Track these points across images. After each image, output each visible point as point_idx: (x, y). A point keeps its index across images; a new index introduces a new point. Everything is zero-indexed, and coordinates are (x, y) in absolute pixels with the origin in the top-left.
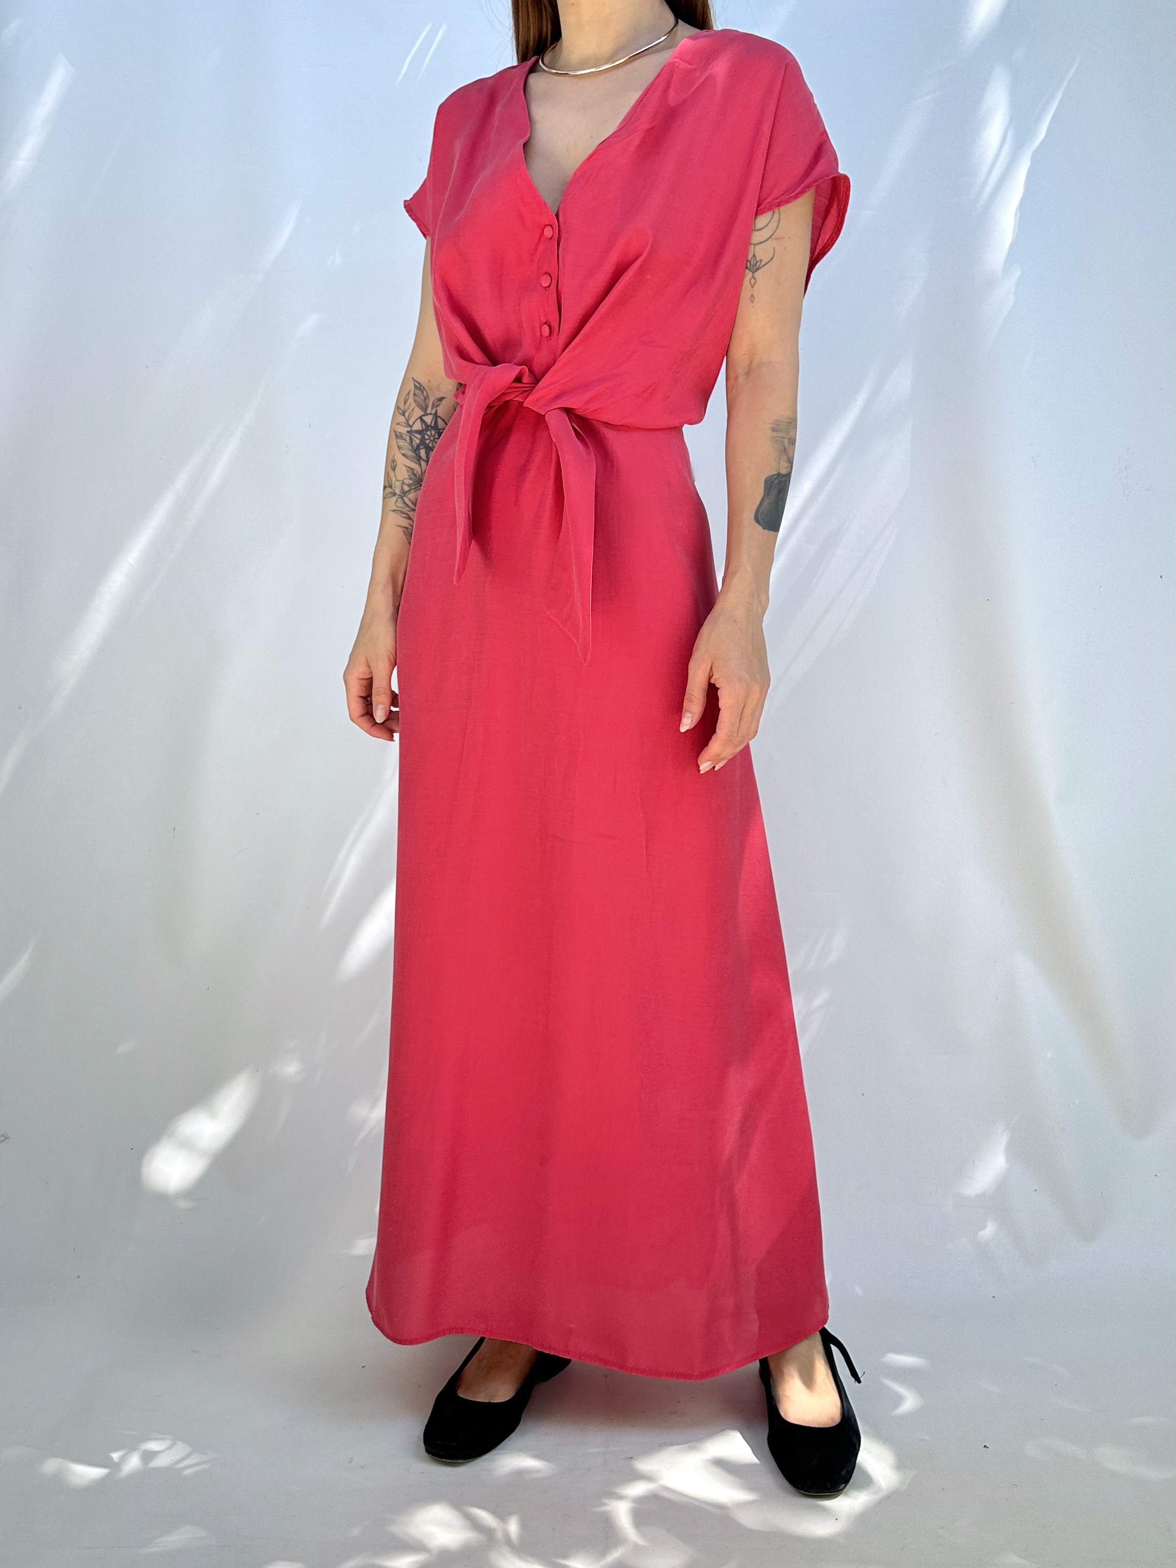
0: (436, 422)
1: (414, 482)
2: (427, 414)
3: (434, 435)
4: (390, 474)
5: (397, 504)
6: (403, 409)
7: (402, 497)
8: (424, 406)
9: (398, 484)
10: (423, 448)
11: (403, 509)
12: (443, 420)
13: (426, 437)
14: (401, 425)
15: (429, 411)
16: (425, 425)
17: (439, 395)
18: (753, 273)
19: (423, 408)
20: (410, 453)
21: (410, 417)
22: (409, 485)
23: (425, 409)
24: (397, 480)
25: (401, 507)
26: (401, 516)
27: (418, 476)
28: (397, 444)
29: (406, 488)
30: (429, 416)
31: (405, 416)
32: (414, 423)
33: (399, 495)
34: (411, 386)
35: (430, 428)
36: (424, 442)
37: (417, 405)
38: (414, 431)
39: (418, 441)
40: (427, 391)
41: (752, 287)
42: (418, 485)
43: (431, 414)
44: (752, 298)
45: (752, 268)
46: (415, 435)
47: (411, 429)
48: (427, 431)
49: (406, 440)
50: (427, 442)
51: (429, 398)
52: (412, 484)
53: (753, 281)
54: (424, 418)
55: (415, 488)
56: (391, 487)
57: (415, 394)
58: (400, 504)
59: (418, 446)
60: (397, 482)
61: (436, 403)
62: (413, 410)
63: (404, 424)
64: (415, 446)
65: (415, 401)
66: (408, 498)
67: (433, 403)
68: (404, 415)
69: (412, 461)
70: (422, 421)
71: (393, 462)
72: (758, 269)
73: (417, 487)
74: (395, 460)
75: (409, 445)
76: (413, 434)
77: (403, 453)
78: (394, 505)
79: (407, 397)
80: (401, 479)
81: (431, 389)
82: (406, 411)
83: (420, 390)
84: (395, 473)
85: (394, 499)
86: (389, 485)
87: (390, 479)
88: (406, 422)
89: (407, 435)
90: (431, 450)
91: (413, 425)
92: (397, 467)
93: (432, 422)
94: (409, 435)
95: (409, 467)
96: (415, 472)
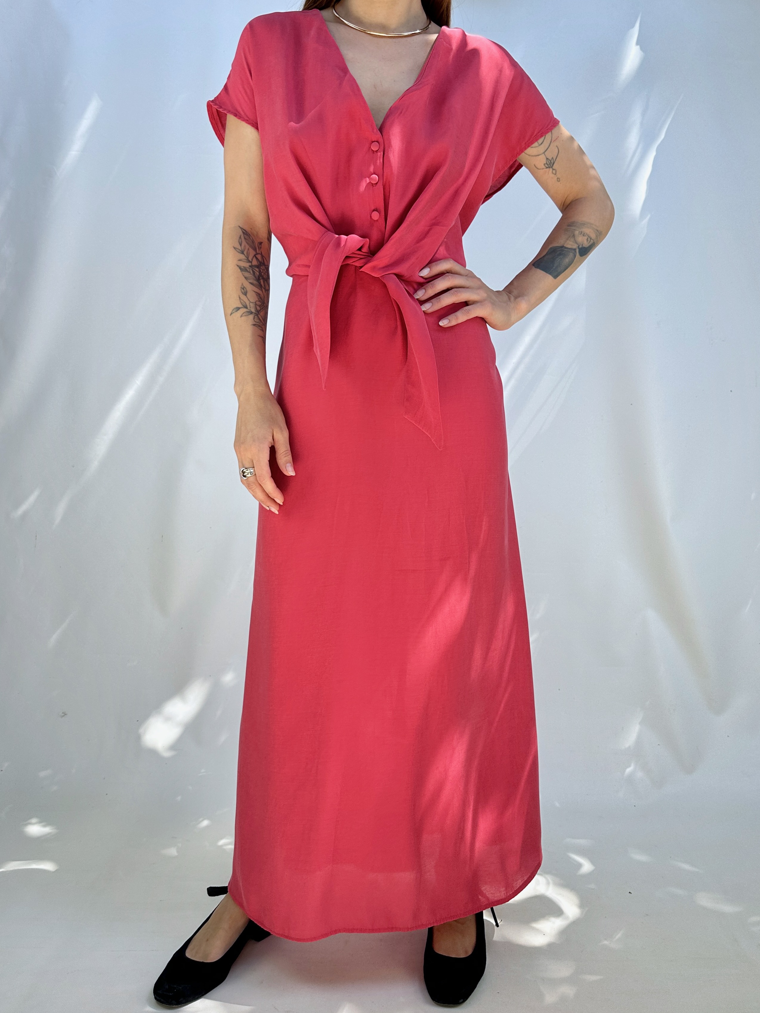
3: (264, 270)
4: (241, 298)
7: (256, 315)
8: (253, 247)
10: (261, 279)
16: (259, 262)
20: (255, 282)
23: (255, 249)
27: (262, 299)
28: (244, 276)
31: (244, 254)
33: (255, 313)
34: (240, 232)
36: (261, 274)
38: (254, 265)
39: (258, 273)
40: (252, 237)
46: (255, 268)
47: (252, 264)
48: (261, 266)
49: (251, 273)
52: (261, 305)
56: (246, 307)
57: (245, 238)
58: (257, 320)
59: (259, 277)
61: (258, 246)
62: (248, 249)
63: (245, 260)
64: (257, 277)
65: (247, 243)
69: (257, 288)
70: (257, 258)
71: (243, 289)
73: (263, 308)
74: (244, 287)
75: (253, 275)
76: (254, 268)
77: (250, 282)
78: (253, 320)
79: (240, 241)
80: (254, 301)
81: (254, 236)
82: (244, 251)
83: (247, 235)
84: (247, 297)
85: (251, 317)
86: (244, 306)
87: (242, 301)
88: (247, 259)
89: (249, 268)
90: (265, 281)
91: (252, 261)
92: (248, 292)
93: (261, 260)
94: (251, 268)
95: (257, 293)
96: (261, 296)
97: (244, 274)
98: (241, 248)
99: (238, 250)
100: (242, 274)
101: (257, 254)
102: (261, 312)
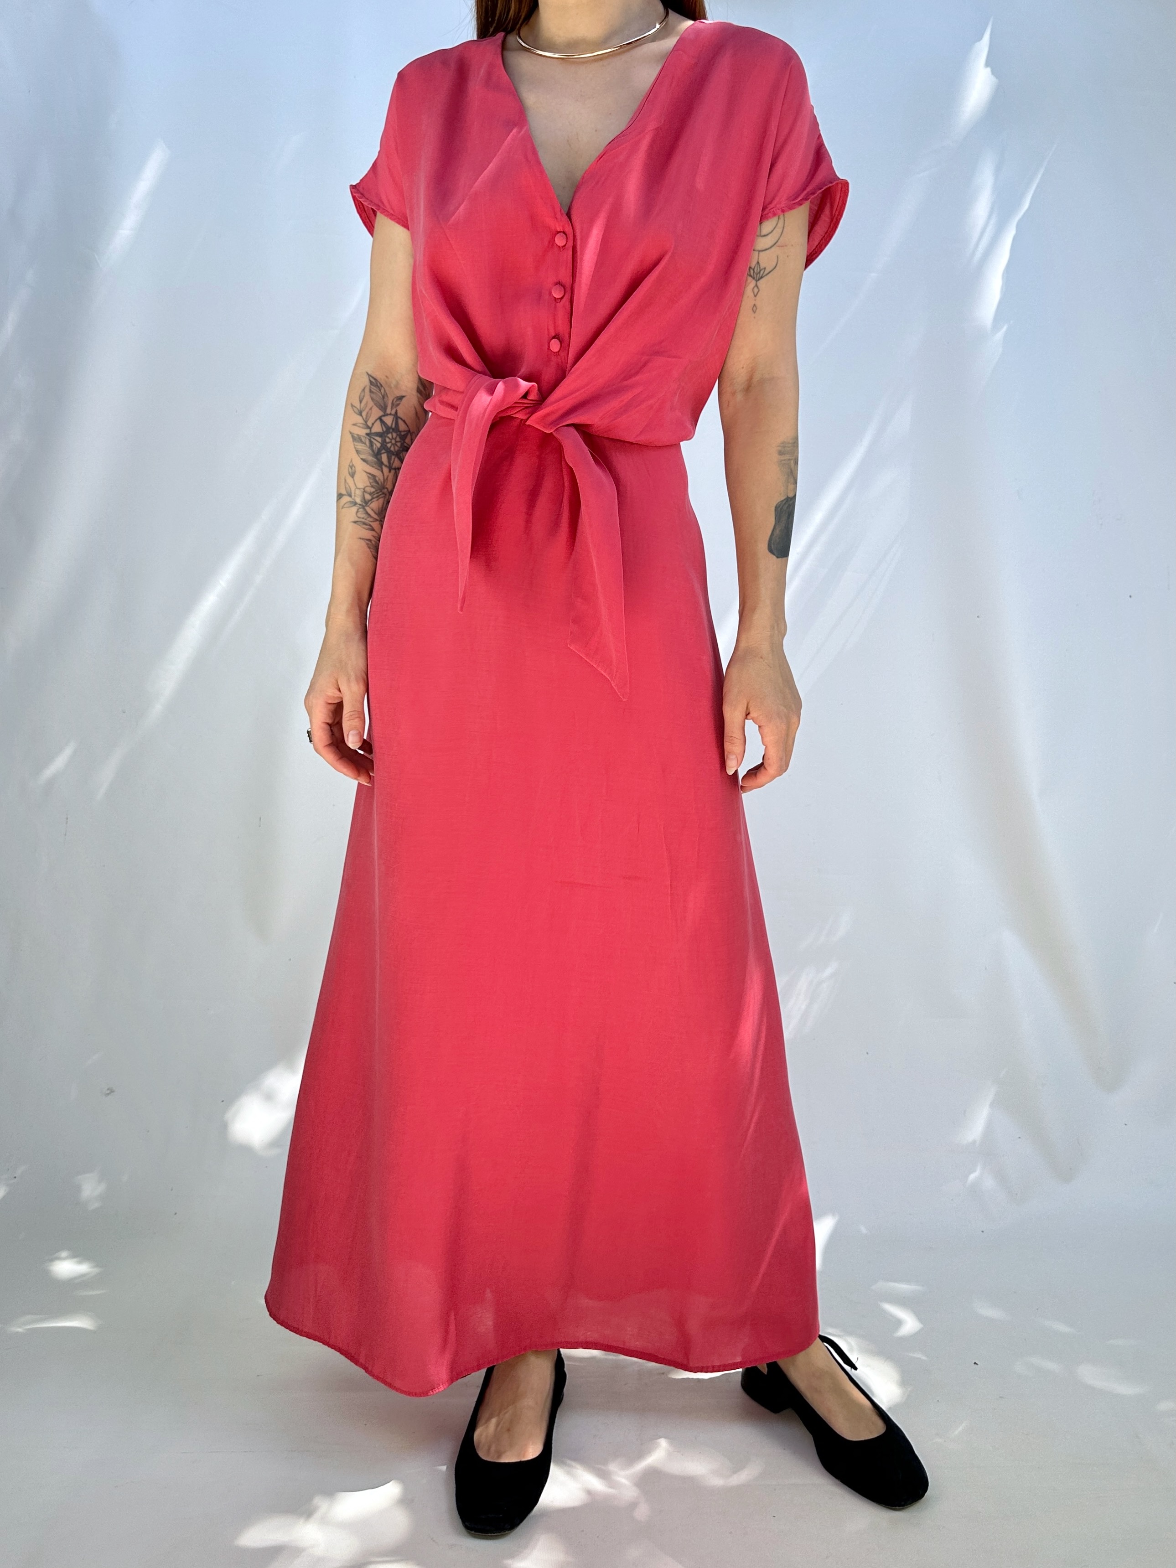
0: (397, 423)
1: (376, 490)
2: (387, 415)
3: (395, 438)
4: (347, 481)
5: (359, 515)
6: (358, 407)
7: (363, 507)
8: (382, 405)
9: (358, 492)
10: (384, 453)
11: (366, 519)
12: (404, 421)
13: (388, 440)
14: (358, 426)
15: (388, 411)
16: (385, 427)
17: (398, 394)
18: (756, 281)
19: (382, 407)
20: (371, 458)
21: (368, 418)
22: (370, 494)
23: (383, 408)
24: (357, 488)
25: (363, 518)
26: (364, 528)
27: (380, 483)
28: (355, 448)
29: (368, 497)
30: (389, 416)
31: (362, 416)
32: (373, 424)
33: (360, 505)
34: (365, 381)
35: (391, 430)
36: (386, 445)
37: (375, 404)
38: (375, 433)
39: (379, 445)
40: (384, 388)
41: (755, 296)
42: (380, 493)
43: (390, 414)
44: (754, 308)
45: (755, 276)
46: (376, 438)
47: (370, 431)
48: (388, 434)
49: (365, 443)
50: (389, 445)
51: (387, 396)
52: (374, 492)
53: (756, 290)
54: (383, 418)
55: (377, 497)
56: (350, 496)
57: (371, 391)
58: (362, 514)
59: (379, 450)
60: (357, 490)
61: (396, 402)
62: (371, 409)
63: (361, 425)
64: (376, 451)
65: (372, 399)
66: (370, 508)
67: (393, 401)
68: (360, 414)
69: (373, 467)
70: (382, 422)
71: (352, 469)
72: (762, 278)
73: (380, 495)
74: (353, 465)
75: (369, 448)
76: (373, 437)
77: (361, 457)
78: (355, 515)
79: (362, 394)
80: (362, 487)
81: (390, 387)
82: (364, 411)
83: (376, 386)
84: (354, 480)
85: (355, 509)
86: (346, 493)
87: (347, 486)
88: (364, 423)
89: (365, 438)
90: (393, 455)
91: (372, 427)
92: (356, 473)
93: (392, 424)
94: (368, 437)
95: (370, 474)
96: (377, 479)
97: (357, 445)
98: (360, 407)
99: (355, 409)
100: (354, 445)
101: (386, 415)
102: (372, 502)
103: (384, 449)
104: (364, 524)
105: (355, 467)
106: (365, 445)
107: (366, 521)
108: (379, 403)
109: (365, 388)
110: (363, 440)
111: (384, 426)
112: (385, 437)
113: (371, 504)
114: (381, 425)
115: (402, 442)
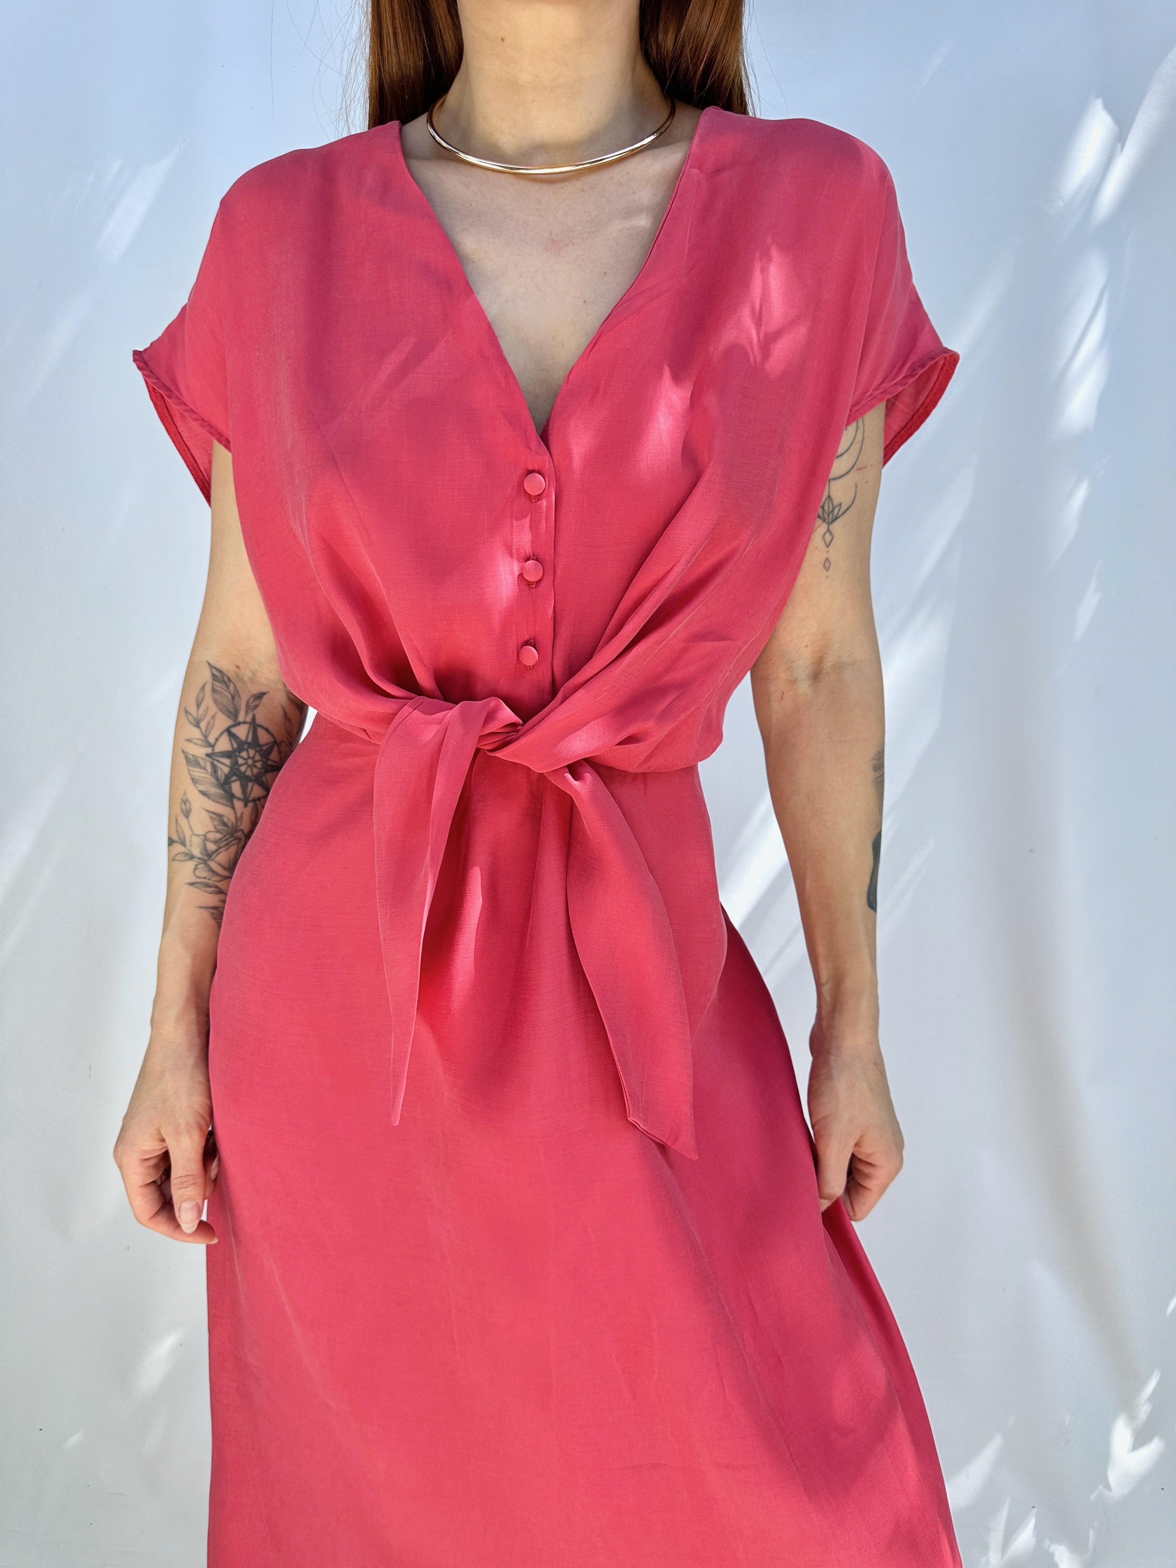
0: (255, 735)
1: (225, 836)
2: (239, 724)
3: (254, 757)
4: (179, 821)
5: (198, 873)
6: (195, 714)
7: (205, 862)
8: (232, 710)
9: (197, 841)
10: (235, 781)
11: (209, 879)
12: (267, 730)
13: (241, 761)
14: (194, 743)
15: (241, 718)
16: (237, 743)
17: (255, 690)
18: (829, 524)
19: (230, 712)
20: (214, 790)
21: (209, 730)
22: (216, 842)
23: (233, 714)
24: (194, 834)
25: (205, 878)
26: (206, 892)
27: (230, 825)
28: (190, 775)
29: (211, 847)
30: (242, 725)
31: (200, 729)
32: (217, 740)
33: (199, 859)
34: (206, 675)
35: (246, 746)
36: (238, 769)
37: (220, 710)
38: (220, 752)
39: (226, 770)
40: (234, 684)
41: (828, 546)
42: (231, 839)
43: (245, 722)
44: (827, 564)
45: (826, 516)
46: (222, 759)
47: (213, 750)
48: (240, 752)
49: (204, 769)
50: (243, 769)
51: (239, 696)
52: (220, 839)
53: (828, 537)
54: (234, 730)
55: (227, 844)
56: (183, 844)
57: (214, 691)
58: (202, 872)
59: (228, 777)
60: (194, 837)
61: (252, 703)
62: (213, 717)
63: (198, 742)
64: (222, 779)
65: (216, 702)
66: (215, 862)
67: (248, 702)
68: (197, 724)
69: (218, 802)
70: (232, 735)
71: (185, 804)
72: (836, 519)
73: (231, 841)
74: (187, 800)
75: (211, 775)
76: (217, 758)
77: (200, 789)
78: (192, 874)
79: (201, 696)
80: (202, 832)
81: (242, 680)
82: (203, 720)
83: (223, 681)
84: (189, 821)
85: (191, 865)
86: (180, 840)
87: (179, 829)
88: (203, 738)
89: (206, 760)
90: (251, 781)
91: (215, 743)
92: (192, 811)
93: (247, 737)
94: (210, 760)
95: (214, 813)
96: (225, 820)
97: (192, 771)
98: (197, 714)
99: (190, 717)
100: (189, 770)
101: (237, 724)
102: (218, 854)
103: (235, 774)
104: (207, 885)
105: (190, 803)
106: (204, 771)
107: (210, 881)
108: (226, 707)
109: (205, 685)
110: (202, 764)
111: (235, 740)
112: (237, 757)
113: (216, 856)
114: (230, 740)
115: (264, 760)
